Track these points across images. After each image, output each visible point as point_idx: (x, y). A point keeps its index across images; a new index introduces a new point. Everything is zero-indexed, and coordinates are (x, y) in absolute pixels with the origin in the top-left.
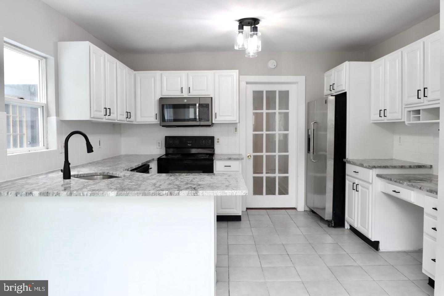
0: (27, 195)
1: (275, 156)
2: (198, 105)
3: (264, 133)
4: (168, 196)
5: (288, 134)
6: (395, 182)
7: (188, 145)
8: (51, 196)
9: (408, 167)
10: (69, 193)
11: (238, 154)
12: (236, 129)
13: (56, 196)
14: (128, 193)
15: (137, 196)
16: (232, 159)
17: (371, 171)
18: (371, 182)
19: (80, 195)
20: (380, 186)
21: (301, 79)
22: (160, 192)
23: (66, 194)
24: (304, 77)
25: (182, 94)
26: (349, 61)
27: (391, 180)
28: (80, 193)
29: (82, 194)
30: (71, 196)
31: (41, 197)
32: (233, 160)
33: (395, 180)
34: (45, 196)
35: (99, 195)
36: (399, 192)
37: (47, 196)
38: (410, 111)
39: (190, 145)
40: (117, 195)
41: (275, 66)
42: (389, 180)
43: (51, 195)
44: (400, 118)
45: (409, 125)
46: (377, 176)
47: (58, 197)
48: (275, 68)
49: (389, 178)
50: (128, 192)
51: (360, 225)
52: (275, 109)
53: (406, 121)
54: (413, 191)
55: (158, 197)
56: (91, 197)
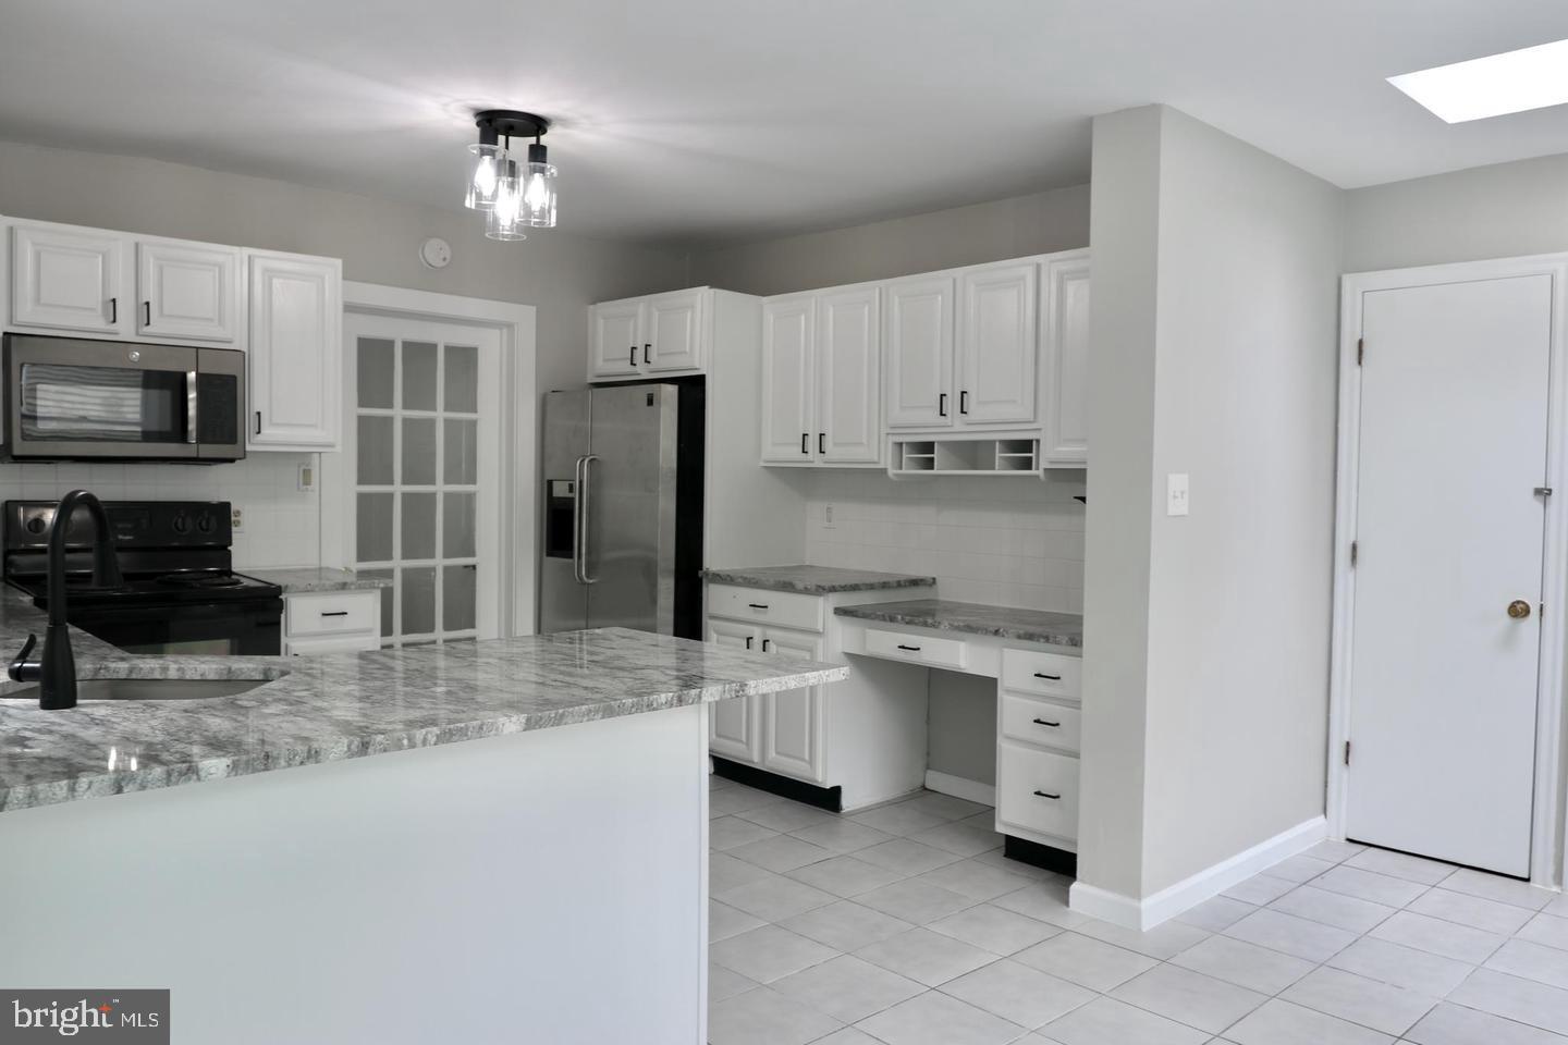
0: (173, 779)
1: (434, 569)
2: (192, 376)
3: (398, 489)
4: (674, 709)
5: (475, 494)
6: (907, 623)
7: (120, 537)
8: (284, 767)
9: (895, 585)
10: (356, 743)
11: (314, 570)
12: (307, 473)
13: (302, 763)
14: (562, 715)
15: (588, 720)
16: (353, 587)
17: (820, 601)
18: (821, 630)
19: (400, 747)
20: (842, 637)
21: (524, 316)
22: (651, 699)
23: (346, 749)
24: (534, 308)
25: (113, 327)
26: (713, 286)
27: (892, 619)
28: (399, 740)
29: (405, 742)
30: (366, 754)
31: (238, 777)
32: (356, 589)
33: (908, 618)
34: (255, 770)
35: (466, 735)
36: (918, 649)
37: (266, 769)
38: (901, 444)
39: (128, 538)
40: (530, 725)
41: (445, 259)
42: (884, 620)
43: (283, 763)
44: (876, 459)
45: (895, 479)
46: (835, 613)
47: (311, 766)
48: (443, 268)
49: (883, 616)
50: (561, 711)
51: (774, 754)
52: (434, 408)
53: (889, 467)
54: (963, 640)
55: (647, 715)
56: (442, 746)
